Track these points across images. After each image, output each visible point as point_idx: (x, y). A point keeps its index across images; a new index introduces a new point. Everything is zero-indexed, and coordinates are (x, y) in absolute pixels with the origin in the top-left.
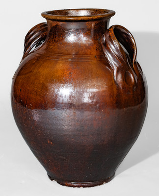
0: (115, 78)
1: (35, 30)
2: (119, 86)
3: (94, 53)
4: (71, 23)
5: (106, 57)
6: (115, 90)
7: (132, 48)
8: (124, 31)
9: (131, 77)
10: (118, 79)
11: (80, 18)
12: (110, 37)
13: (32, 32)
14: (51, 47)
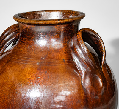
0: (83, 83)
1: (9, 31)
2: (86, 91)
3: (63, 56)
4: (40, 27)
5: (73, 62)
6: (82, 95)
7: (101, 50)
8: (93, 34)
9: (99, 81)
10: (86, 84)
11: (48, 22)
12: (78, 41)
13: (7, 33)
14: (21, 50)
